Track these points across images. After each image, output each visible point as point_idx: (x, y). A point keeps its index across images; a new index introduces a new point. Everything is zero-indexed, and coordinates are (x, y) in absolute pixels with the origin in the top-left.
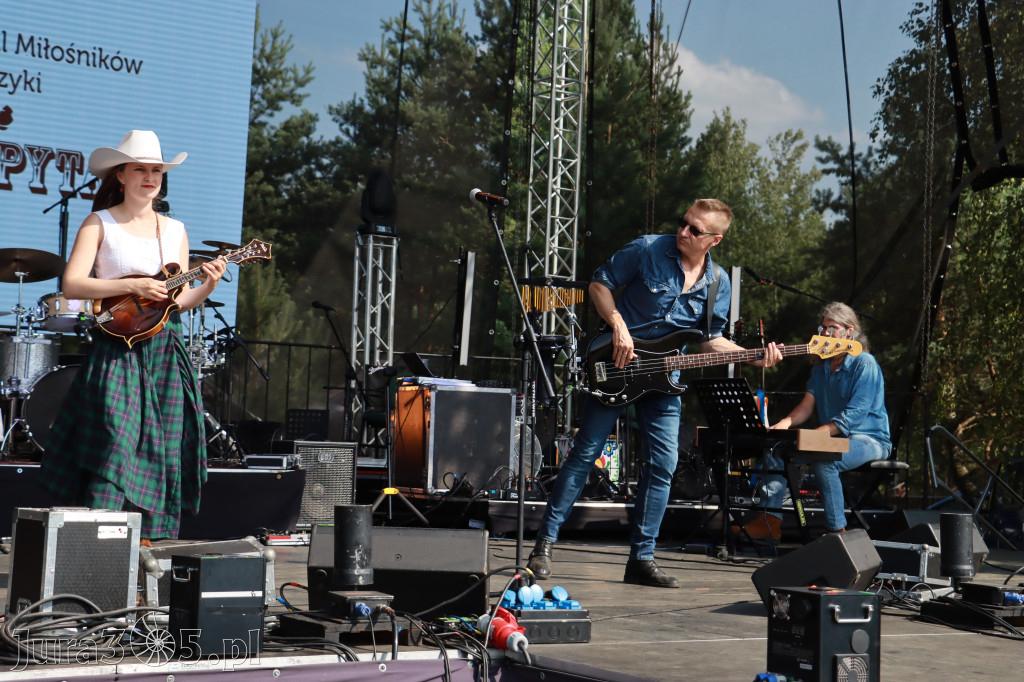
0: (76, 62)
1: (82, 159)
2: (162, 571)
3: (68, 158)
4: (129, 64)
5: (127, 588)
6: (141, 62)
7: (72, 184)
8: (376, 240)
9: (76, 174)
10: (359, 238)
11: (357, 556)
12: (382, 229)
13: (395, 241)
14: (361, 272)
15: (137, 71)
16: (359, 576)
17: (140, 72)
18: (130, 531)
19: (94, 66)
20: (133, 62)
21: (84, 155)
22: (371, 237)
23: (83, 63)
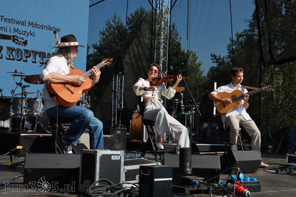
0: (43, 29)
1: (45, 54)
2: (126, 170)
3: (42, 54)
4: (57, 29)
5: (120, 176)
6: (60, 29)
7: (43, 61)
8: (119, 76)
9: (44, 58)
10: (114, 75)
11: (188, 164)
12: (120, 73)
13: (123, 76)
14: (115, 84)
15: (59, 31)
16: (189, 171)
17: (60, 32)
18: (121, 157)
19: (48, 30)
20: (58, 29)
21: (46, 53)
22: (118, 75)
23: (45, 29)
